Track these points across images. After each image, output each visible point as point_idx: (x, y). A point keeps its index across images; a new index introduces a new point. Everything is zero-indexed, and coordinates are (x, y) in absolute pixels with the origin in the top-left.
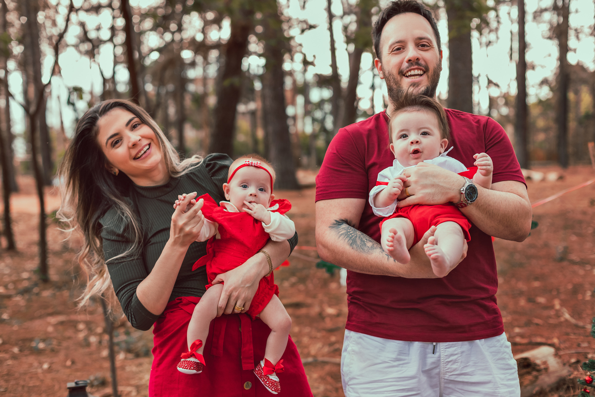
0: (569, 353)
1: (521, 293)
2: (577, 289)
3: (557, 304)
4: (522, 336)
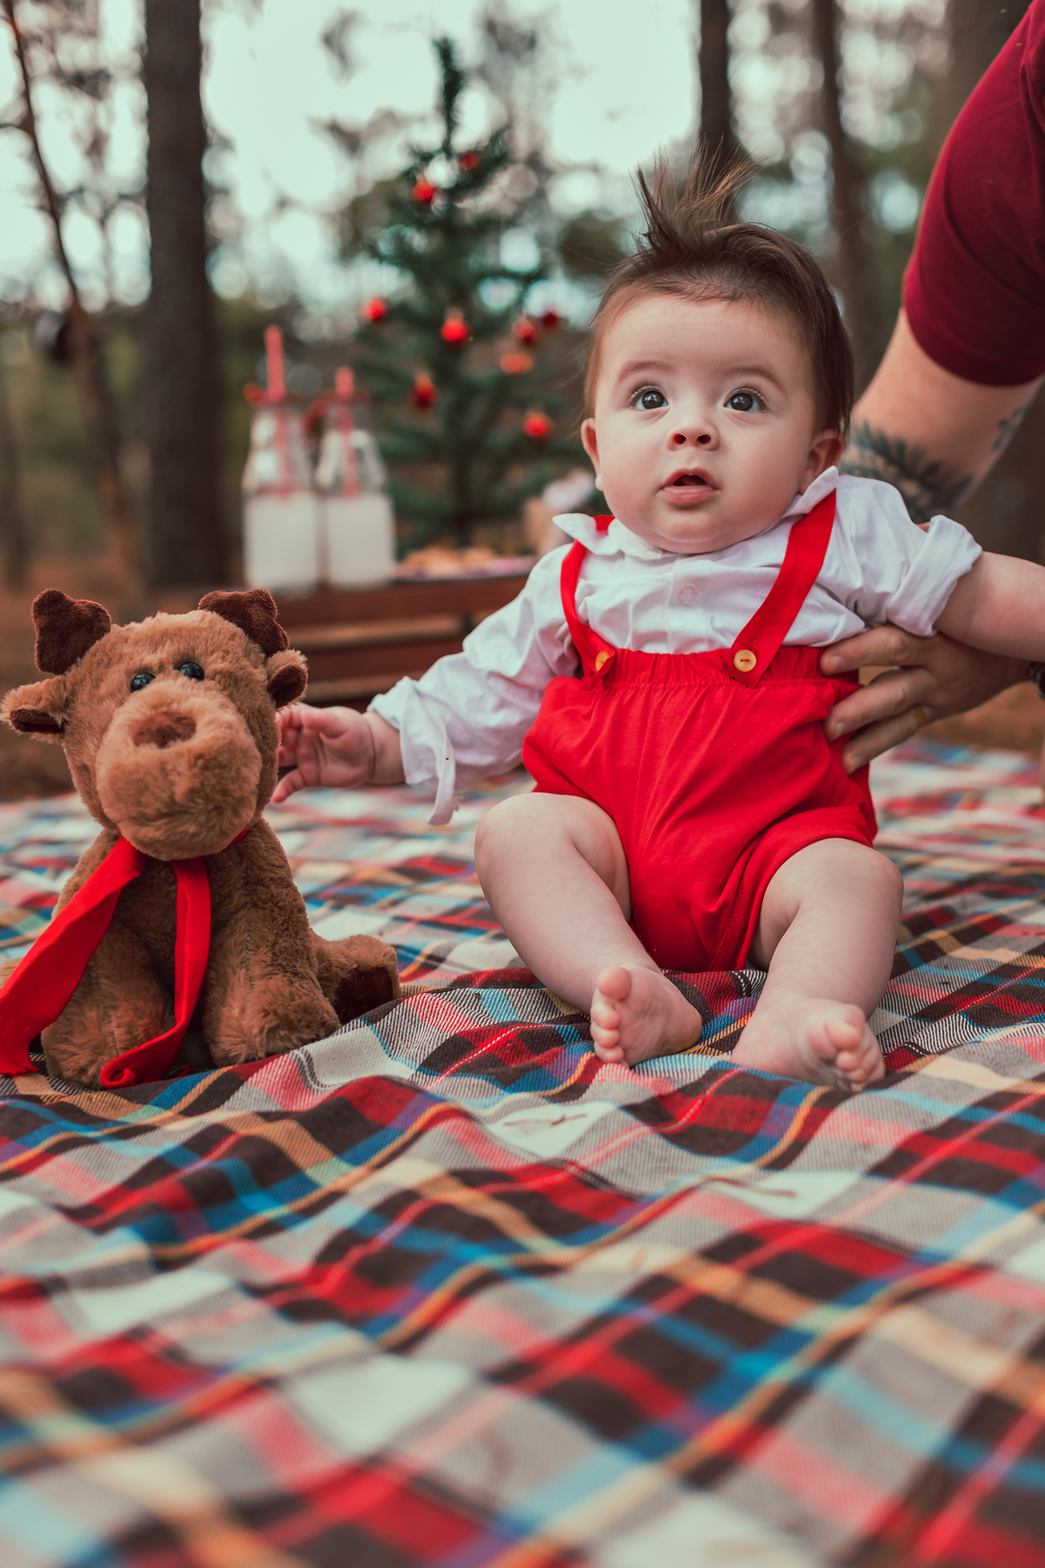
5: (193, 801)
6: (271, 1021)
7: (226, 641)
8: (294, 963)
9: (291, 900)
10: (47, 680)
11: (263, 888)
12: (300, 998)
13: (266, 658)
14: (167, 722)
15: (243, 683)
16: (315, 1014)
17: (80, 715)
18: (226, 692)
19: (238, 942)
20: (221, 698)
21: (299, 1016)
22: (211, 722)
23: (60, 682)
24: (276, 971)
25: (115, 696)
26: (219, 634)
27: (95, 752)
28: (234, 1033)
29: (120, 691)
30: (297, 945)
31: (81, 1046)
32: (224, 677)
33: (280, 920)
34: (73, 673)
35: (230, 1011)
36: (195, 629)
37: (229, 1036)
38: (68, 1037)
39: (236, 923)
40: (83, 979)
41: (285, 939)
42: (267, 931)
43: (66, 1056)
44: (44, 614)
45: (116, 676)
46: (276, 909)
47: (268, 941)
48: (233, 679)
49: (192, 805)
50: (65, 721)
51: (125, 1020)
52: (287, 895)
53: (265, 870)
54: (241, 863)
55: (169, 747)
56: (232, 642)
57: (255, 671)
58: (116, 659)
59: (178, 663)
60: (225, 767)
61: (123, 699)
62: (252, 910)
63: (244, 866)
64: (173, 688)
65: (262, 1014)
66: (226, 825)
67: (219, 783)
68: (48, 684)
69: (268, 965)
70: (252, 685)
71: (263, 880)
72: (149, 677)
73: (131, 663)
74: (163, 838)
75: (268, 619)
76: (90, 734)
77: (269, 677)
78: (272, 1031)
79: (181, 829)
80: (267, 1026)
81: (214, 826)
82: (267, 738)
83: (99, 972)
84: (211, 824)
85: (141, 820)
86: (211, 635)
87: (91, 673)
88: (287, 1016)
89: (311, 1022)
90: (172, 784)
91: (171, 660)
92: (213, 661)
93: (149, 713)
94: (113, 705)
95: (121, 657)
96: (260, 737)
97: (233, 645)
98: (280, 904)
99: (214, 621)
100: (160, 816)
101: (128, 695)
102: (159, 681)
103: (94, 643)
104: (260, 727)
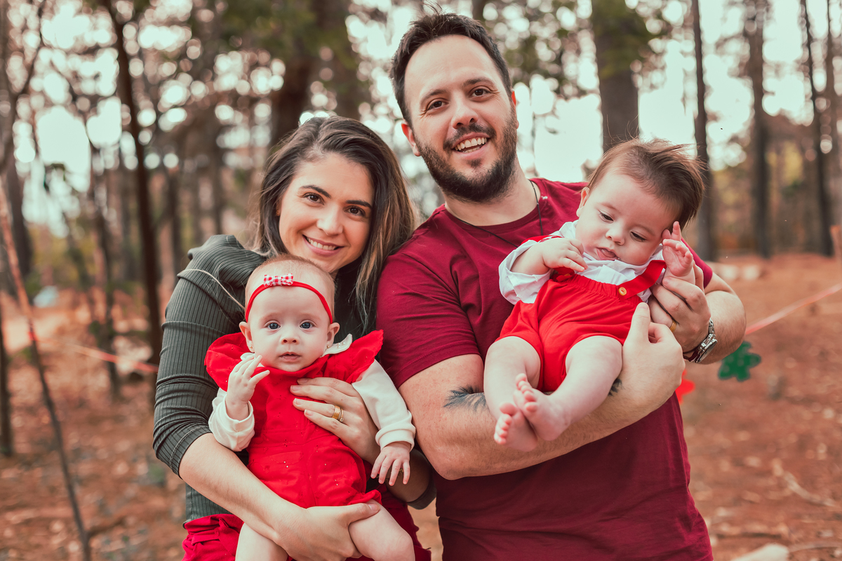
0: (806, 550)
1: (722, 452)
2: (804, 443)
3: (777, 468)
4: (731, 522)
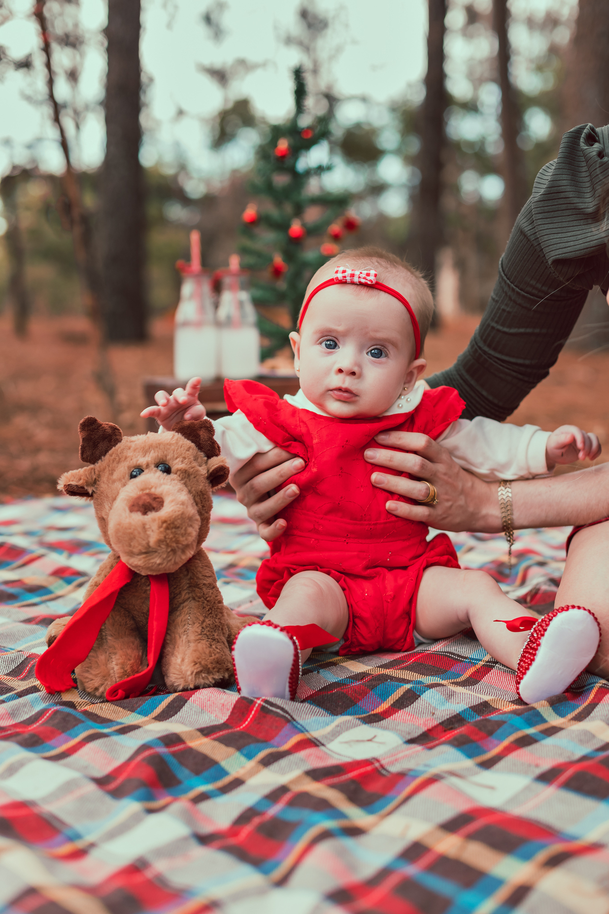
5: (159, 546)
6: (198, 668)
7: (184, 451)
8: (214, 633)
9: (214, 596)
10: (85, 468)
11: (198, 590)
12: (215, 655)
13: (208, 459)
14: (148, 500)
15: (193, 476)
16: (223, 664)
17: (102, 489)
18: (182, 482)
19: (183, 620)
20: (179, 485)
21: (214, 666)
22: (172, 501)
23: (92, 469)
24: (203, 638)
25: (122, 481)
26: (181, 447)
27: (109, 511)
28: (177, 672)
29: (124, 478)
30: (216, 622)
31: (96, 675)
32: (182, 473)
33: (207, 608)
34: (99, 465)
35: (176, 660)
36: (168, 444)
37: (174, 674)
38: (89, 669)
39: (183, 609)
40: (99, 637)
41: (209, 619)
42: (199, 614)
43: (87, 680)
44: (85, 431)
45: (122, 469)
46: (206, 602)
47: (200, 620)
48: (187, 474)
49: (159, 548)
50: (94, 491)
51: (120, 661)
52: (212, 593)
53: (201, 579)
54: (187, 575)
55: (148, 515)
56: (188, 452)
57: (200, 468)
58: (123, 459)
59: (157, 464)
60: (178, 527)
61: (126, 482)
62: (192, 601)
63: (189, 577)
64: (153, 479)
65: (193, 664)
66: (178, 559)
67: (174, 537)
68: (85, 470)
69: (199, 634)
70: (197, 477)
71: (199, 585)
72: (140, 470)
73: (131, 462)
74: (142, 565)
75: (210, 438)
76: (107, 500)
77: (208, 471)
78: (198, 673)
79: (152, 561)
80: (195, 671)
81: (171, 560)
82: (205, 507)
83: (106, 633)
84: (169, 559)
85: (131, 554)
86: (177, 448)
87: (109, 466)
88: (207, 665)
89: (220, 669)
90: (148, 536)
91: (153, 462)
92: (177, 463)
93: (139, 493)
94: (120, 486)
95: (126, 458)
96: (201, 507)
97: (188, 454)
98: (208, 599)
99: (179, 439)
100: (141, 553)
101: (128, 481)
102: (146, 474)
103: (112, 448)
104: (201, 501)
